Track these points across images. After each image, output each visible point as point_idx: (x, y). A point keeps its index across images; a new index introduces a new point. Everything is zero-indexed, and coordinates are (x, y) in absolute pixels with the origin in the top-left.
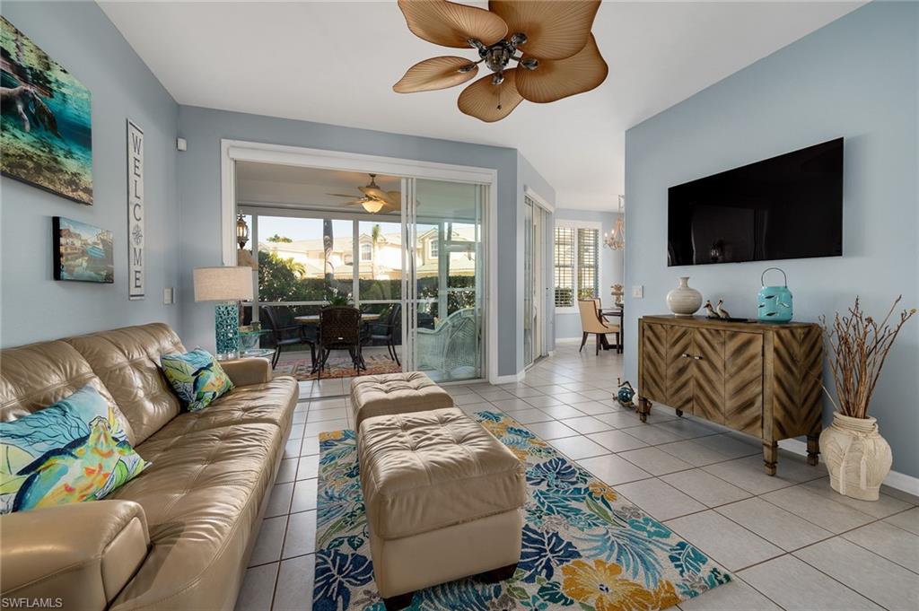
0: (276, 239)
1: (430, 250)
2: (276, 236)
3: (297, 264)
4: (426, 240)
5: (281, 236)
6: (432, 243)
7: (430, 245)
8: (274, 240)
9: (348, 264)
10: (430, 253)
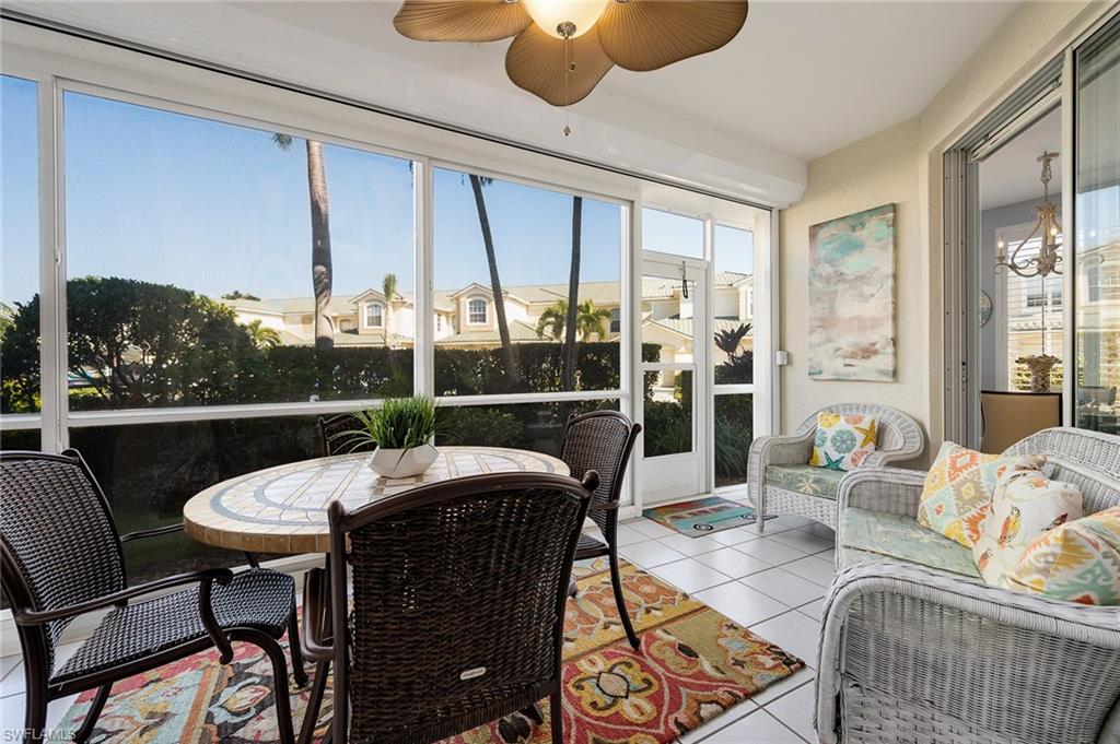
0: (237, 296)
1: (468, 313)
2: (236, 293)
3: (267, 330)
4: (462, 300)
5: (243, 293)
6: (471, 303)
7: (468, 306)
8: (233, 298)
9: (346, 332)
10: (468, 318)
